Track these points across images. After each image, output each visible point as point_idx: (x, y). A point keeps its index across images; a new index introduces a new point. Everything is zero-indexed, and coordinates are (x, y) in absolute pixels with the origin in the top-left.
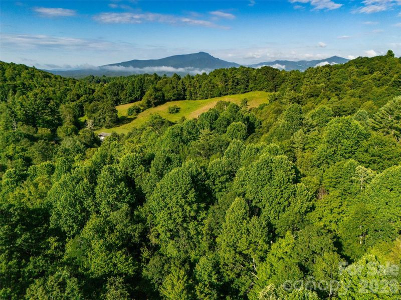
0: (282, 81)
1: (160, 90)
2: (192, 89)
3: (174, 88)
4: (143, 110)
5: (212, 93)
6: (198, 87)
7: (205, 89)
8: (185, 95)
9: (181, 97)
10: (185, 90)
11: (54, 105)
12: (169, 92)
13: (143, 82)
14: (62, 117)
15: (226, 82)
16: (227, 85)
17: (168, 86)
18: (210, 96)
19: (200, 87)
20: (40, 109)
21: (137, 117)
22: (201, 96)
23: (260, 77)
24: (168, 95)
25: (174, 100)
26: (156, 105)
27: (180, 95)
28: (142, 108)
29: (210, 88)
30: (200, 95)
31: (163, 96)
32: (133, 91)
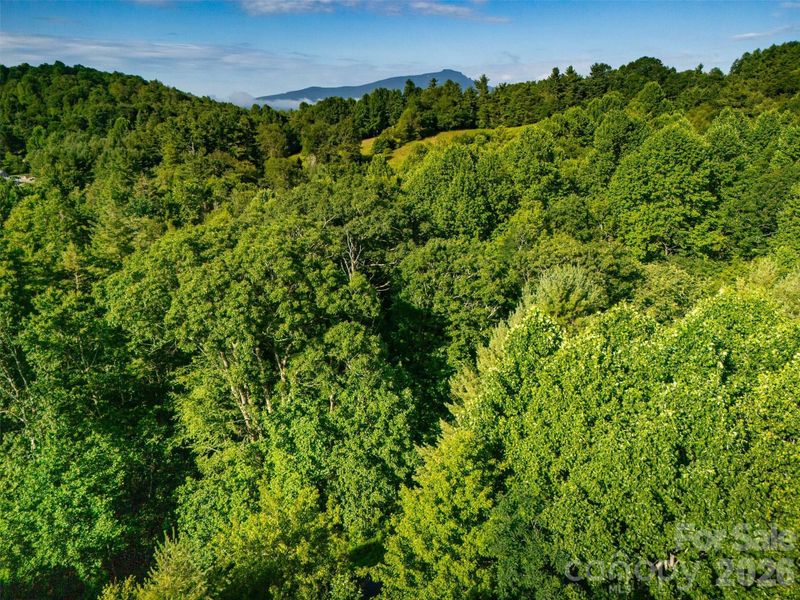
0: (681, 85)
1: (429, 108)
2: (491, 105)
3: (455, 104)
4: (401, 145)
5: (530, 113)
6: (503, 101)
7: (518, 106)
8: (475, 119)
9: (467, 122)
10: (476, 109)
11: (247, 125)
12: (445, 111)
13: (385, 97)
14: (261, 149)
15: (560, 91)
16: (562, 97)
17: (444, 101)
18: (526, 120)
19: (507, 101)
20: (226, 130)
21: (393, 155)
22: (509, 120)
23: (633, 78)
24: (443, 118)
25: (455, 128)
26: (424, 135)
27: (466, 117)
28: (398, 140)
29: (527, 103)
30: (506, 117)
31: (435, 120)
32: (366, 117)
